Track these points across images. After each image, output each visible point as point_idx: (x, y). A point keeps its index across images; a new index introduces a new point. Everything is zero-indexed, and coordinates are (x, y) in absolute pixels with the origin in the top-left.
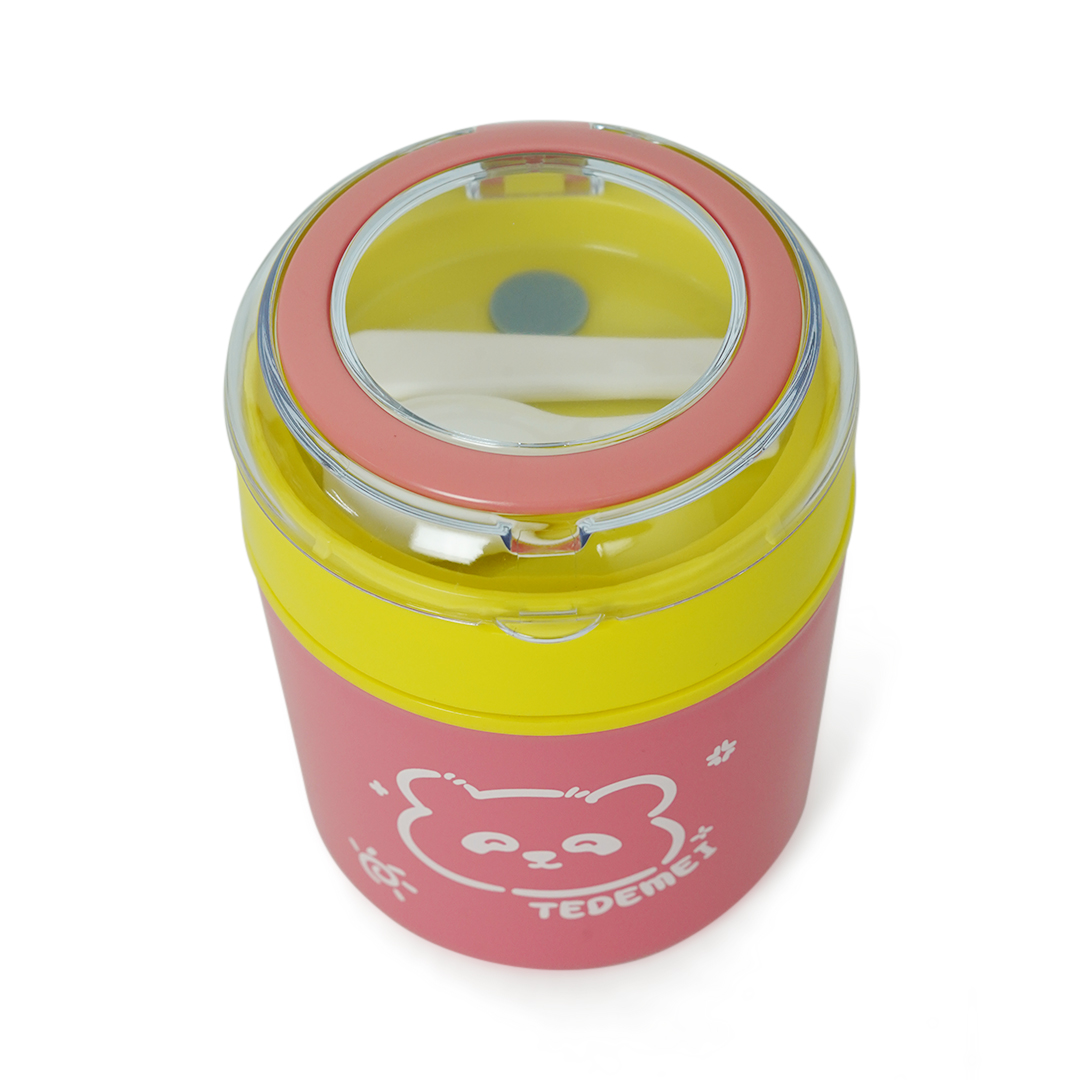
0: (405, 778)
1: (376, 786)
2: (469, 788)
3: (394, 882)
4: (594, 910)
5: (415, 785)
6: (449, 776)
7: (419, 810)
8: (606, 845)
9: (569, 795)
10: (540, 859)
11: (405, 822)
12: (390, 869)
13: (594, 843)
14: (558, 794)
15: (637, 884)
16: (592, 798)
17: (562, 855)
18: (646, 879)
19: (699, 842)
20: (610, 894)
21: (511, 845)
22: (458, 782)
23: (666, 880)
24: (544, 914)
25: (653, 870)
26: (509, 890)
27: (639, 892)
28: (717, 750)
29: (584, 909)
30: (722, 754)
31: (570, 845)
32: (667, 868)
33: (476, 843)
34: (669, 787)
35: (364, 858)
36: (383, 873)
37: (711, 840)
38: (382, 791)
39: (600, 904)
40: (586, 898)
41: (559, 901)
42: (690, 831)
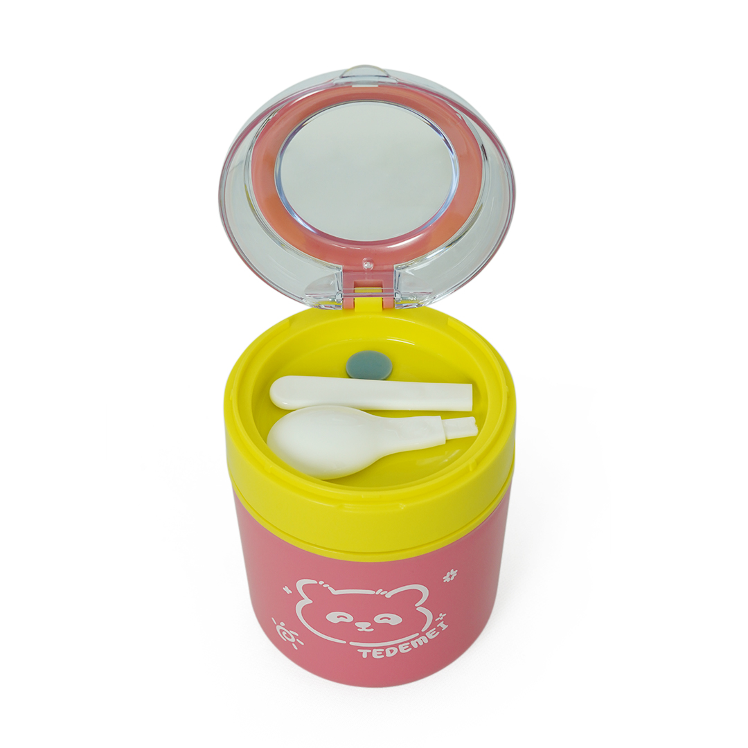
0: (300, 584)
1: (286, 589)
2: (330, 588)
3: (293, 640)
4: (389, 654)
5: (305, 587)
6: (321, 583)
7: (307, 601)
8: (395, 620)
9: (377, 593)
10: (363, 626)
11: (299, 606)
12: (291, 633)
13: (389, 619)
14: (373, 592)
15: (409, 641)
16: (389, 595)
17: (374, 625)
18: (414, 639)
19: (440, 621)
20: (396, 646)
21: (350, 619)
22: (325, 586)
23: (423, 640)
24: (365, 656)
25: (418, 634)
26: (348, 643)
27: (410, 646)
28: (448, 574)
29: (384, 653)
30: (451, 576)
31: (377, 619)
32: (424, 634)
33: (333, 617)
34: (425, 592)
35: (278, 628)
36: (288, 635)
37: (445, 621)
38: (289, 592)
39: (392, 651)
40: (385, 648)
41: (372, 648)
42: (435, 616)
